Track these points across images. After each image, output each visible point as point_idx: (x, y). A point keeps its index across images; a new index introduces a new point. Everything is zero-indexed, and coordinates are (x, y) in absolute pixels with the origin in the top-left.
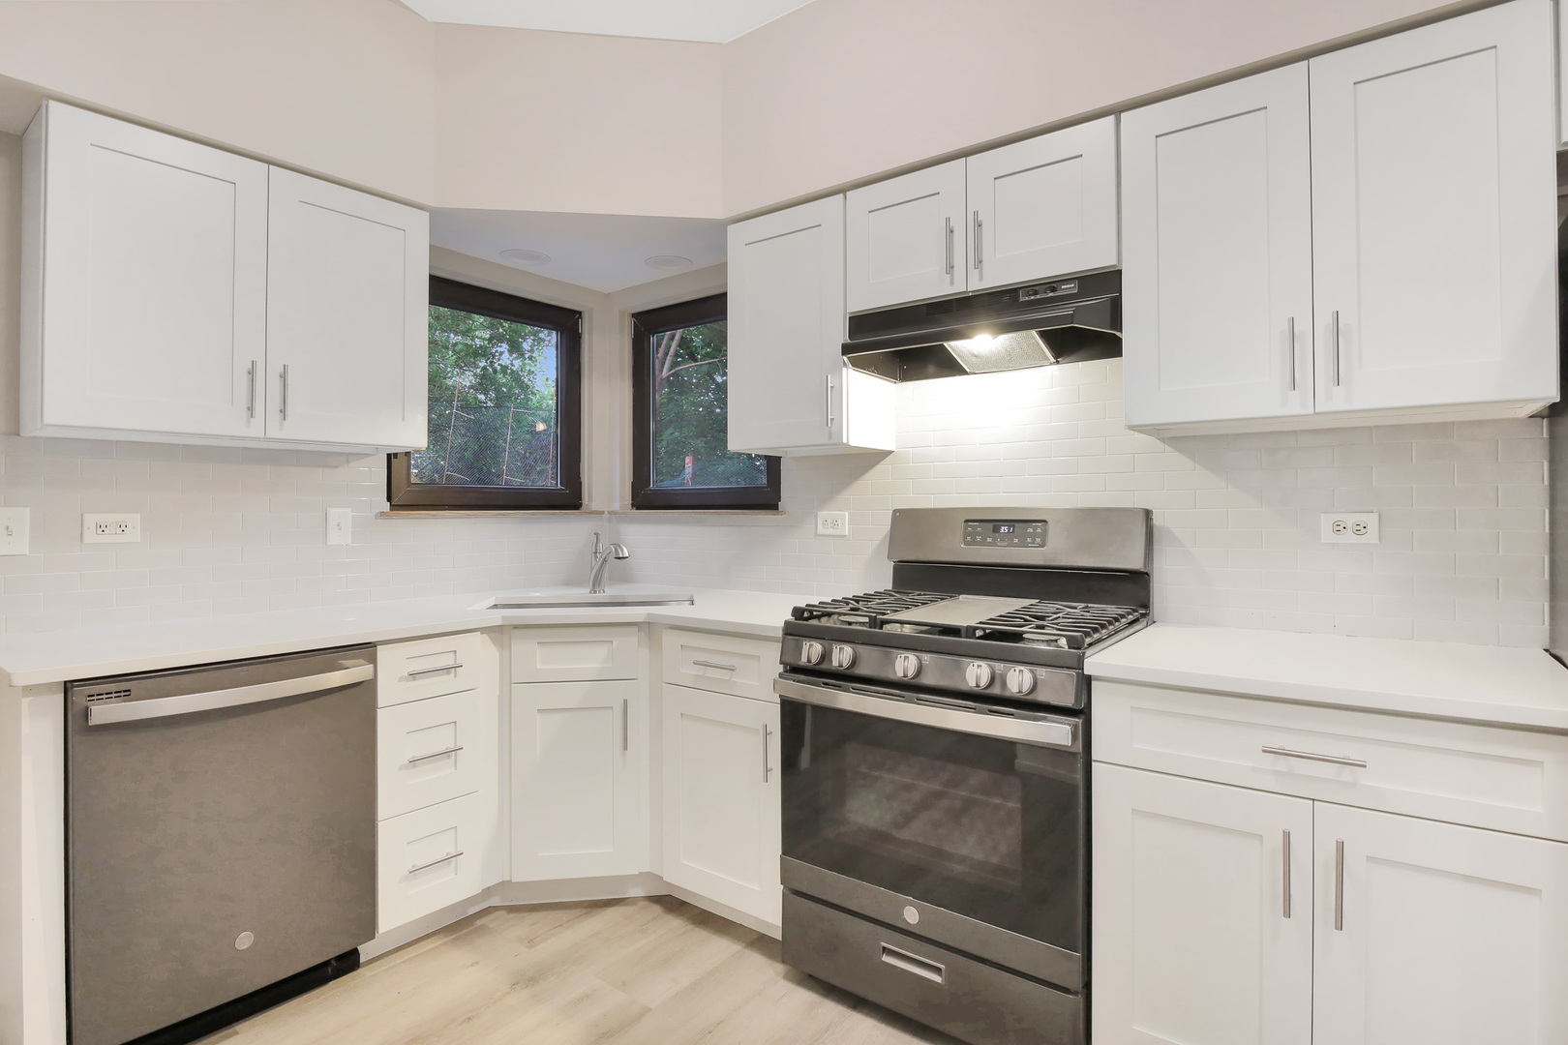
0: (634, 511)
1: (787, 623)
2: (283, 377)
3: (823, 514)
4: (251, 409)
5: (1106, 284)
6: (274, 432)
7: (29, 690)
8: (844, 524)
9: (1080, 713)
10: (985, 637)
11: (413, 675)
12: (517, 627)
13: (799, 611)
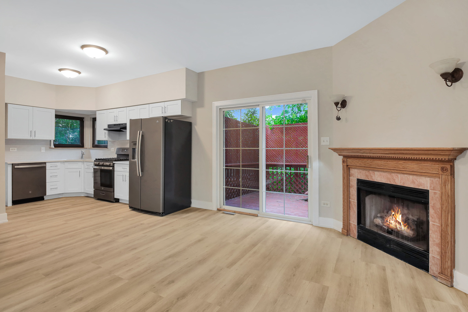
0: (93, 148)
2: (35, 132)
3: (112, 148)
4: (31, 136)
6: (34, 138)
7: (9, 164)
8: (114, 150)
9: (113, 167)
11: (51, 166)
12: (66, 162)
13: (96, 159)
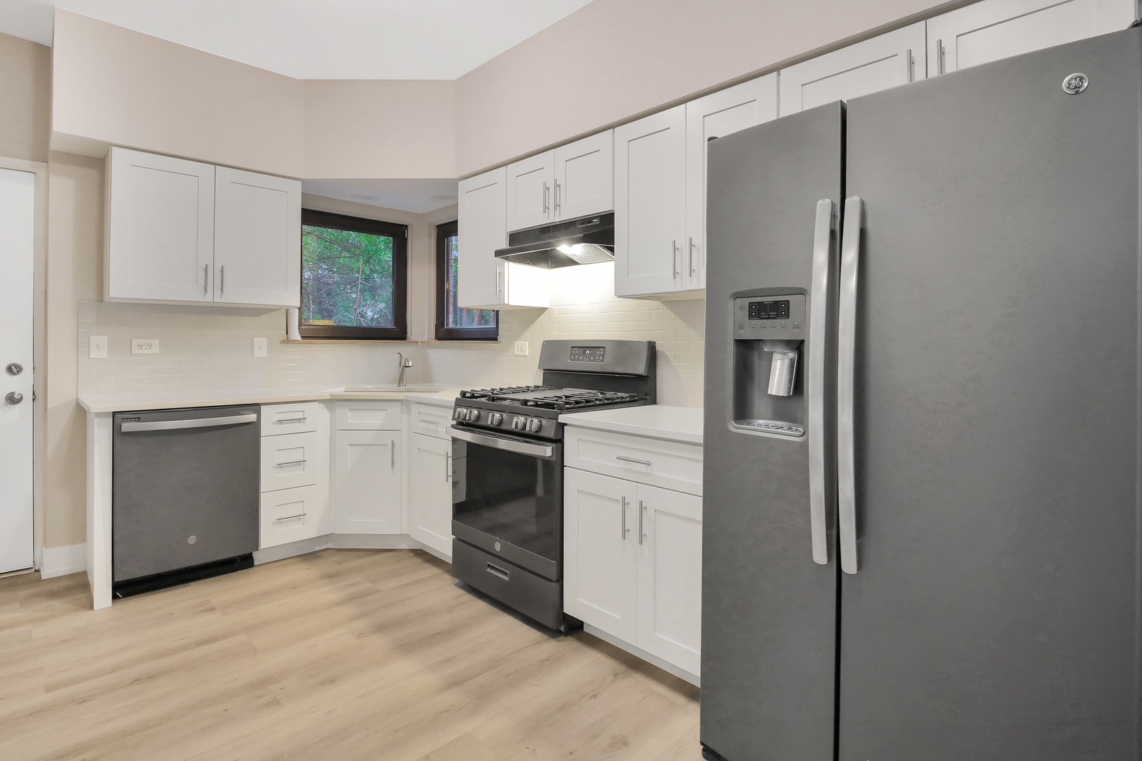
0: (437, 341)
1: (457, 399)
2: (222, 271)
3: (517, 343)
4: (205, 288)
5: (607, 220)
6: (218, 299)
7: (99, 415)
8: (526, 349)
9: (558, 441)
10: (537, 405)
11: (280, 422)
12: (339, 400)
13: (463, 394)
